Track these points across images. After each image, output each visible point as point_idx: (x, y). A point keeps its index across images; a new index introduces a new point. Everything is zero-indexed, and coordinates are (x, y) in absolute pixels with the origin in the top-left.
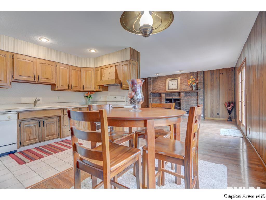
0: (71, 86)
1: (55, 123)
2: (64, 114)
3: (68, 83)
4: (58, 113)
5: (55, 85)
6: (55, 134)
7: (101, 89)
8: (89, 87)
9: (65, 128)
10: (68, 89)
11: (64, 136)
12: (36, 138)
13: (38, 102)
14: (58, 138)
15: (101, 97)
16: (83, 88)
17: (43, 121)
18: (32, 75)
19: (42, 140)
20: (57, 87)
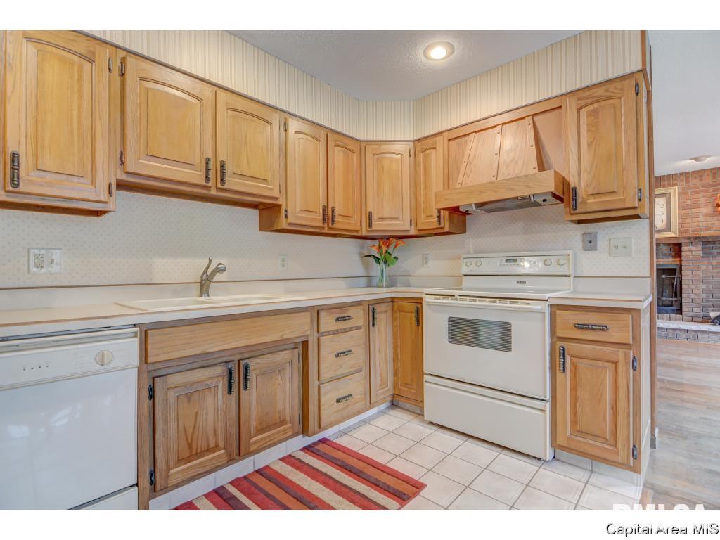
0: (333, 211)
1: (287, 372)
2: (322, 329)
3: (322, 203)
4: (299, 328)
5: (280, 206)
6: (288, 419)
7: (447, 224)
8: (392, 218)
9: (323, 391)
10: (321, 225)
11: (319, 426)
12: (217, 448)
13: (218, 277)
14: (296, 435)
15: (427, 259)
16: (370, 220)
17: (243, 363)
18: (198, 160)
19: (239, 451)
20: (286, 216)
